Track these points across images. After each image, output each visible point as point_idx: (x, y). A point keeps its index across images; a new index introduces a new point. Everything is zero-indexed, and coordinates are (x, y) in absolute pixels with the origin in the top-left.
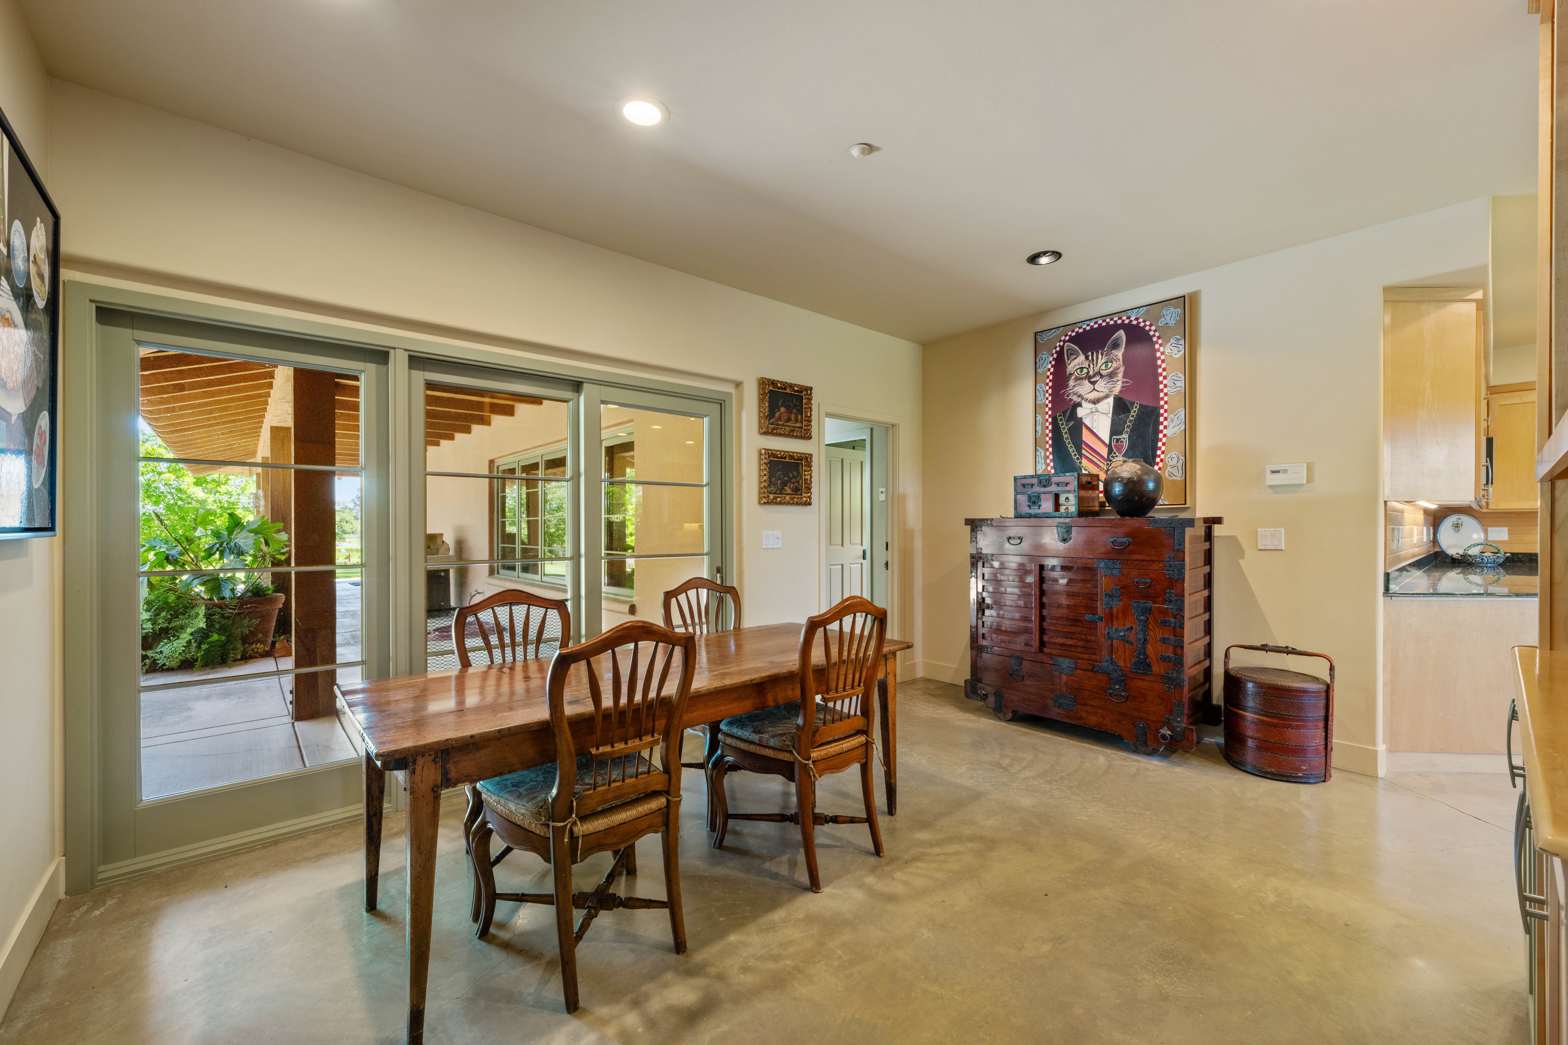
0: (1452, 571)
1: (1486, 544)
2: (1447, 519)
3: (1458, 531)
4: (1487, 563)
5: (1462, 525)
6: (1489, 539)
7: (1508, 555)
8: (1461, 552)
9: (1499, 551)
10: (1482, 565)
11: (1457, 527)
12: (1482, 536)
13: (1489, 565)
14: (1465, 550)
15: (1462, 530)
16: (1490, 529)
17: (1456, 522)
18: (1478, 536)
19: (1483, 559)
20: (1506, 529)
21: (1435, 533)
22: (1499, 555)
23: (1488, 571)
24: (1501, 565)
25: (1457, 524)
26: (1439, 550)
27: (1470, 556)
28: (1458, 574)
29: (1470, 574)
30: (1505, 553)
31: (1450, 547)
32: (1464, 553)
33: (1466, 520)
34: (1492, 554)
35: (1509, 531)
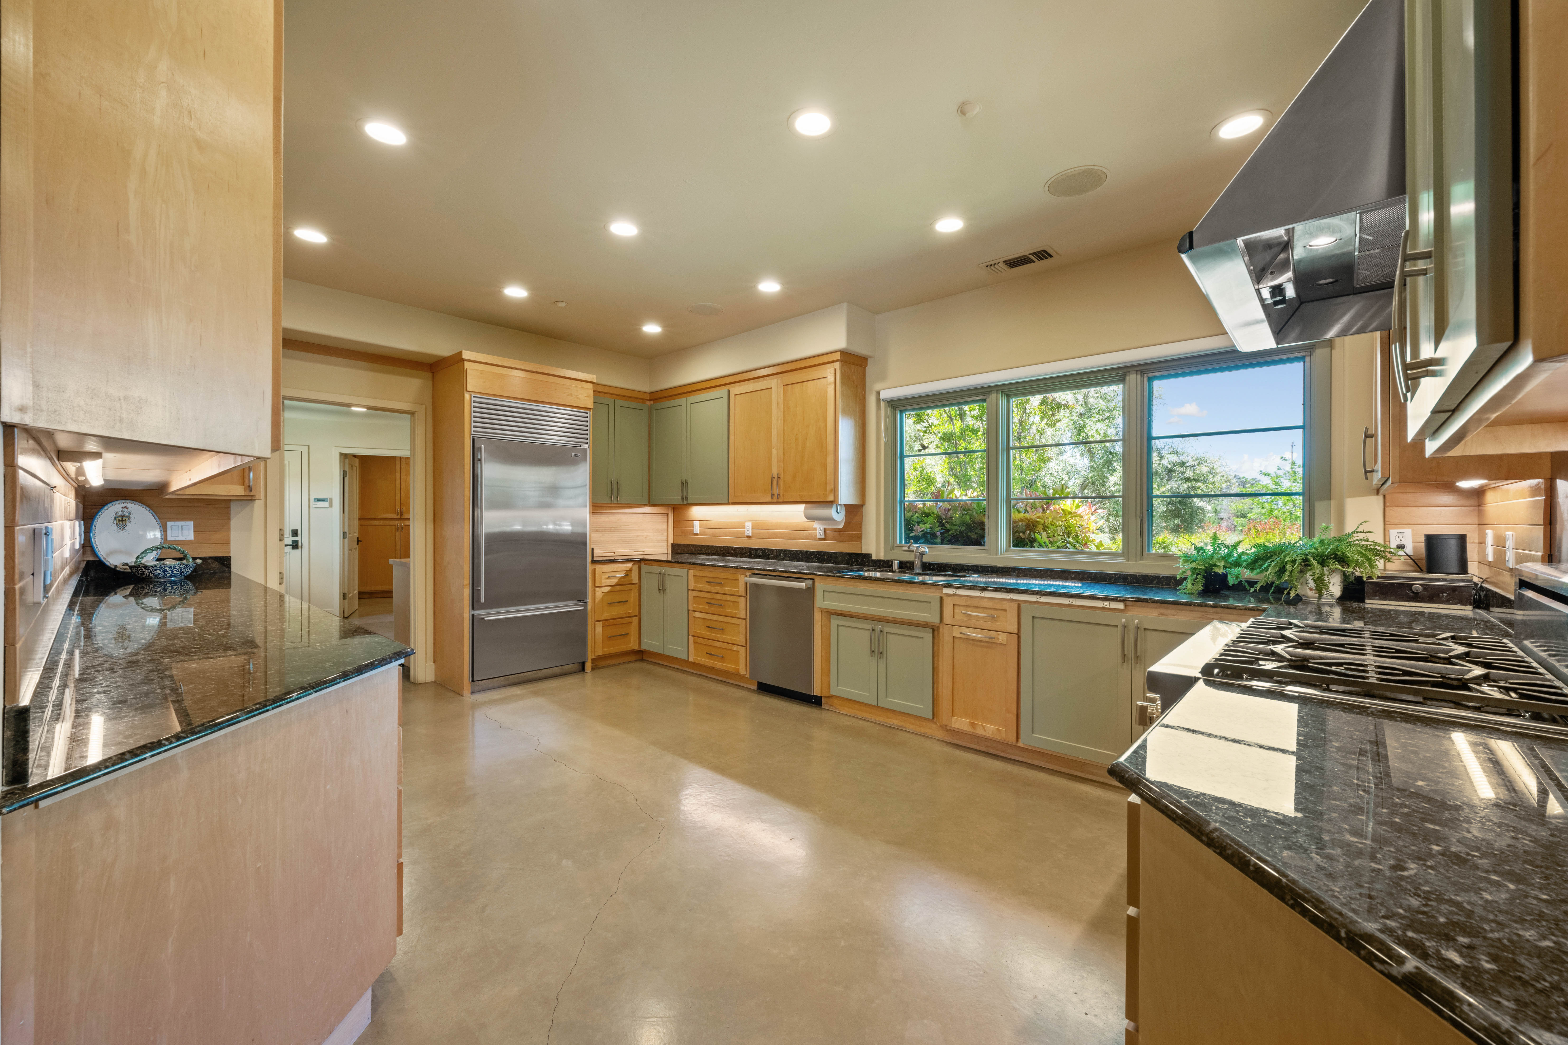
0: (116, 594)
1: (165, 547)
2: (106, 507)
3: (124, 527)
4: (171, 577)
5: (129, 518)
6: (168, 539)
7: (199, 561)
8: (131, 561)
9: (186, 556)
10: (162, 580)
11: (122, 520)
12: (158, 534)
13: (173, 579)
14: (137, 558)
15: (130, 526)
16: (169, 524)
17: (121, 513)
18: (154, 535)
19: (166, 571)
20: (191, 524)
21: (87, 531)
22: (184, 562)
23: (172, 588)
24: (188, 578)
25: (122, 516)
26: (91, 559)
27: (146, 567)
28: (126, 597)
29: (146, 595)
30: (194, 559)
31: (111, 553)
32: (136, 562)
33: (136, 510)
34: (177, 563)
35: (195, 526)
